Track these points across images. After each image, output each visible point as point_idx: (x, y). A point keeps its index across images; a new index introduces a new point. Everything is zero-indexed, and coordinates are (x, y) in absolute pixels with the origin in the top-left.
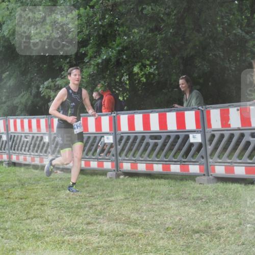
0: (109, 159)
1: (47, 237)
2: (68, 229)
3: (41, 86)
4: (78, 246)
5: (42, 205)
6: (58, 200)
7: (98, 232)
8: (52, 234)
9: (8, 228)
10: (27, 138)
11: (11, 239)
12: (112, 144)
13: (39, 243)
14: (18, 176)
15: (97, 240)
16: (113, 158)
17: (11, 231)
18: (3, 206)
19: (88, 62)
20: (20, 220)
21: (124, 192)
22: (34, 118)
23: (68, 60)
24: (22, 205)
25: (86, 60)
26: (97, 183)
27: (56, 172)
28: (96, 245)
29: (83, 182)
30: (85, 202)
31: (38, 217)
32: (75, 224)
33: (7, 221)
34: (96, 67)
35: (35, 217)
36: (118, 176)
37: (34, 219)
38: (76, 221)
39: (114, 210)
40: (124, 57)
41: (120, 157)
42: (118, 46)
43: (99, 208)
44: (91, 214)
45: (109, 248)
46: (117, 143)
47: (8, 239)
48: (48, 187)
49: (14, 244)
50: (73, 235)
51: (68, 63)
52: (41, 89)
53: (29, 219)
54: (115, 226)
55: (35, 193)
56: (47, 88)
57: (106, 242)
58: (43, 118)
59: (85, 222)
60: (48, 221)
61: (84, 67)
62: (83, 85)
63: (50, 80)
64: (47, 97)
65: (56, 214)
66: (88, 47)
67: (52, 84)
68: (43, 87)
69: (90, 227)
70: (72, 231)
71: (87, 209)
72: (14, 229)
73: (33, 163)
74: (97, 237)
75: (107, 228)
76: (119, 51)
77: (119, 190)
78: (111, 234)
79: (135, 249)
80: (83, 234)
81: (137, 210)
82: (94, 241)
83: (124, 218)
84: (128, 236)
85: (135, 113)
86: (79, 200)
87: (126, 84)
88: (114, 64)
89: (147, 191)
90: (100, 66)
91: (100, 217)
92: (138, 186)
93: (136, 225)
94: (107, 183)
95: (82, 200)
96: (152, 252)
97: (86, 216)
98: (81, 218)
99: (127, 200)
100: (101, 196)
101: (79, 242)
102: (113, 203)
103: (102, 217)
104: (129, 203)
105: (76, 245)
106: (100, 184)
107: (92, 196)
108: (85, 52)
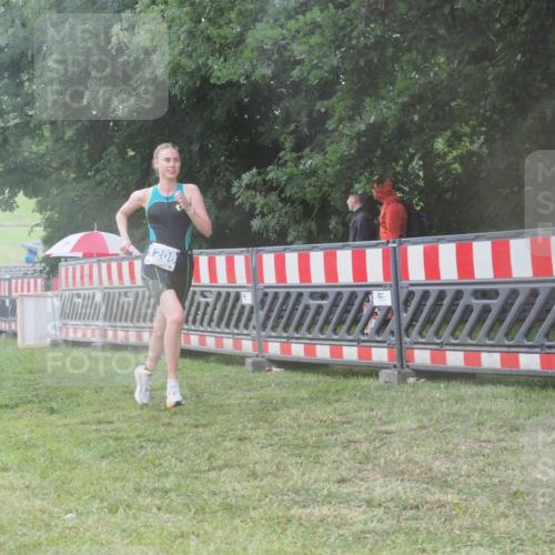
0: (385, 342)
1: (254, 509)
2: (297, 492)
3: (236, 183)
4: (321, 529)
5: (240, 439)
6: (274, 431)
7: (363, 500)
8: (263, 503)
9: (171, 490)
10: (205, 297)
11: (178, 513)
13: (237, 521)
14: (188, 377)
15: (363, 517)
16: (393, 339)
17: (178, 496)
18: (159, 442)
19: (334, 130)
20: (195, 473)
21: (417, 413)
22: (220, 253)
23: (292, 127)
24: (198, 440)
25: (331, 125)
26: (358, 394)
27: (270, 370)
28: (360, 527)
29: (327, 392)
30: (332, 434)
31: (232, 467)
32: (312, 481)
33: (167, 475)
34: (355, 142)
35: (226, 466)
36: (403, 378)
37: (225, 471)
38: (314, 475)
39: (397, 453)
40: (416, 118)
41: (408, 336)
42: (400, 94)
43: (363, 448)
44: (347, 460)
45: (388, 533)
46: (401, 306)
47: (170, 513)
48: (251, 401)
49: (184, 522)
50: (309, 505)
51: (291, 133)
52: (234, 190)
53: (214, 469)
54: (400, 488)
55: (225, 413)
56: (248, 187)
57: (380, 521)
58: (241, 253)
59: (333, 478)
60: (254, 475)
61: (329, 140)
63: (254, 170)
64: (247, 207)
65: (272, 460)
66: (335, 99)
67: (259, 179)
68: (240, 187)
69: (346, 489)
70: (306, 497)
71: (338, 449)
72: (183, 490)
73: (219, 350)
74: (361, 510)
75: (384, 490)
76: (403, 105)
77: (406, 409)
78: (391, 505)
79: (446, 538)
80: (330, 503)
81: (446, 452)
82: (356, 519)
83: (418, 471)
84: (430, 509)
85: (440, 239)
86: (321, 430)
87: (418, 177)
88: (393, 133)
89: (466, 412)
90: (364, 139)
91: (365, 467)
92: (448, 399)
93: (445, 484)
94: (380, 393)
95: (326, 430)
96: (481, 545)
97: (337, 465)
98: (325, 468)
99: (424, 431)
100: (367, 421)
101: (321, 521)
102: (394, 438)
103: (370, 467)
104: (428, 437)
105: (317, 527)
106: (365, 395)
107: (348, 422)
108: (327, 109)
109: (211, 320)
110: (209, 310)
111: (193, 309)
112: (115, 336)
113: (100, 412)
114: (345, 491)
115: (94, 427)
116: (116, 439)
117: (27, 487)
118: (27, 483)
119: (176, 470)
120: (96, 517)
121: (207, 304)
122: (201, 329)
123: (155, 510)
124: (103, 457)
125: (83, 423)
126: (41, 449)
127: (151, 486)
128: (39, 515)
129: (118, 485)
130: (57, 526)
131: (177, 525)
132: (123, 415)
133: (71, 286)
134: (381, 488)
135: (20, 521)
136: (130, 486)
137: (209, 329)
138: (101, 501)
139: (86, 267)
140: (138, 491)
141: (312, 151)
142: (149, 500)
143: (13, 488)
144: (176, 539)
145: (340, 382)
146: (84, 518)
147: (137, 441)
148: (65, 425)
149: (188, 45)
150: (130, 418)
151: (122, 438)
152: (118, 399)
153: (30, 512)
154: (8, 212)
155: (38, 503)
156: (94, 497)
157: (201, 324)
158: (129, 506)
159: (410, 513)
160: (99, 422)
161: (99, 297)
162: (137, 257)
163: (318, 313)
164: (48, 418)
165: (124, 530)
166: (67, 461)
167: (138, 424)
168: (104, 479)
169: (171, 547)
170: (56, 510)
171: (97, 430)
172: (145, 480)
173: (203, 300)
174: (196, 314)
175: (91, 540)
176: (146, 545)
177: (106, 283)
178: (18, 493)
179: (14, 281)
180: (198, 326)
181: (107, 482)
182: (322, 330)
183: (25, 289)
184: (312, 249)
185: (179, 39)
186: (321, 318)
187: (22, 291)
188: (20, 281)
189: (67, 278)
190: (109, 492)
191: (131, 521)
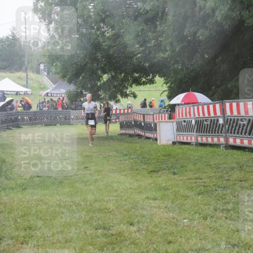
109: (246, 132)
110: (245, 128)
111: (237, 127)
112: (202, 140)
113: (196, 174)
115: (194, 181)
116: (204, 186)
117: (166, 207)
118: (166, 206)
119: (232, 201)
120: (197, 221)
121: (244, 125)
122: (241, 136)
123: (224, 219)
124: (199, 194)
125: (189, 179)
126: (171, 191)
127: (221, 208)
128: (172, 220)
129: (207, 207)
130: (180, 225)
131: (235, 226)
132: (207, 176)
133: (181, 117)
135: (163, 223)
136: (212, 208)
137: (245, 136)
138: (199, 214)
139: (188, 109)
140: (216, 210)
142: (221, 214)
143: (159, 208)
144: (235, 233)
146: (192, 221)
147: (214, 188)
148: (180, 180)
149: (232, 6)
150: (210, 177)
151: (207, 186)
152: (204, 168)
153: (168, 219)
154: (151, 85)
155: (171, 214)
156: (196, 213)
157: (241, 134)
158: (212, 217)
160: (196, 179)
161: (193, 122)
162: (211, 104)
164: (172, 177)
165: (210, 228)
166: (183, 196)
167: (214, 180)
168: (200, 204)
169: (233, 236)
170: (179, 218)
171: (195, 182)
172: (219, 205)
173: (241, 123)
174: (239, 129)
175: (196, 231)
176: (221, 234)
177: (197, 116)
178: (162, 210)
179: (155, 115)
180: (240, 135)
181: (201, 206)
183: (160, 119)
185: (228, 3)
187: (159, 120)
188: (158, 115)
189: (179, 114)
190: (203, 210)
191: (214, 224)
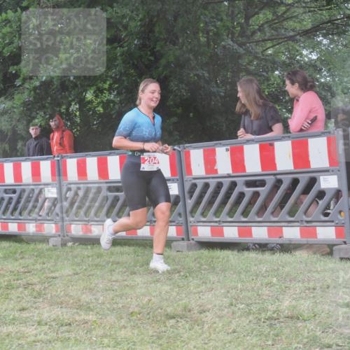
0: (53, 220)
4: (7, 341)
7: (35, 321)
12: (56, 199)
15: (34, 332)
16: (58, 218)
19: (20, 86)
21: (73, 265)
25: (18, 83)
26: (36, 254)
28: (33, 338)
29: (15, 253)
30: (18, 280)
32: (3, 310)
34: (32, 93)
36: (64, 243)
38: (4, 307)
39: (59, 290)
40: (72, 78)
41: (68, 216)
43: (37, 288)
44: (26, 296)
45: (50, 342)
46: (63, 197)
50: (1, 326)
54: (60, 313)
57: (46, 334)
59: (17, 308)
61: (17, 92)
62: (15, 116)
69: (25, 314)
71: (21, 289)
74: (34, 327)
75: (49, 314)
77: (66, 262)
78: (53, 324)
79: (87, 342)
80: (14, 324)
81: (90, 289)
82: (30, 333)
83: (72, 301)
84: (77, 325)
85: (87, 155)
86: (10, 277)
87: (76, 115)
88: (56, 88)
89: (104, 263)
90: (38, 91)
91: (39, 300)
92: (92, 256)
93: (89, 309)
94: (49, 253)
95: (14, 277)
96: (109, 346)
97: (20, 299)
98: (12, 302)
99: (76, 276)
100: (41, 271)
101: (8, 336)
102: (57, 281)
103: (41, 300)
104: (79, 280)
105: (5, 340)
106: (40, 255)
107: (29, 272)
108: (16, 72)
114: (24, 316)
134: (47, 313)
141: (6, 98)
145: (24, 246)
159: (65, 328)
163: (9, 203)
182: (12, 214)
184: (6, 161)
186: (12, 206)
